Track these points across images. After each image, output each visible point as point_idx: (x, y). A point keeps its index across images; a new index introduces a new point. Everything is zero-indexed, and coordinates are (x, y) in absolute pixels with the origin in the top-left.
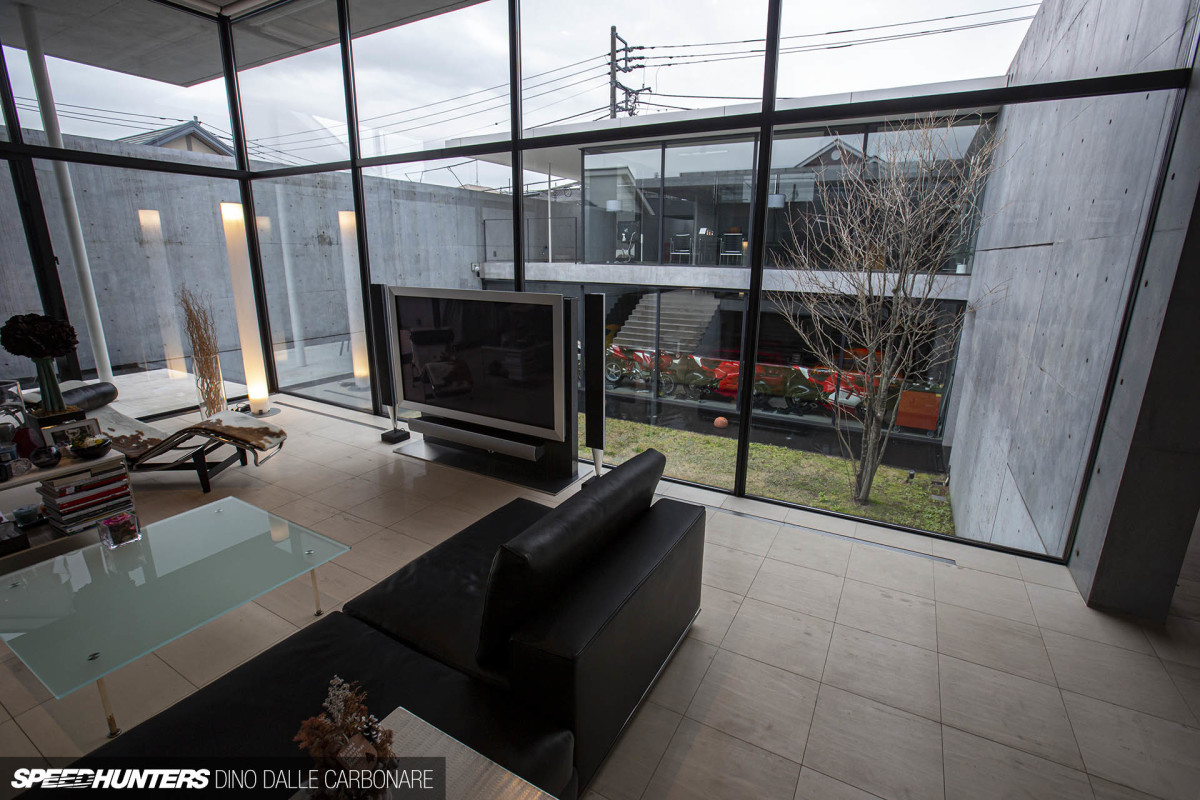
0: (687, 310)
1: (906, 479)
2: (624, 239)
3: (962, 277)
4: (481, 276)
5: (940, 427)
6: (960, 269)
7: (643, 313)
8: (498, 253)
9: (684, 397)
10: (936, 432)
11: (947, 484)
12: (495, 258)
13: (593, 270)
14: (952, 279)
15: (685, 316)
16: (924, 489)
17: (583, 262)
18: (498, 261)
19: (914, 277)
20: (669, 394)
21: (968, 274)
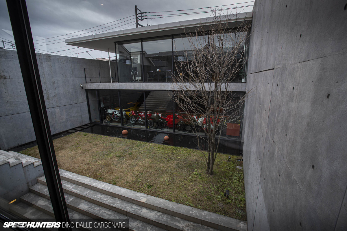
0: (164, 96)
1: (228, 160)
2: (132, 74)
3: (243, 83)
4: (84, 88)
5: (241, 135)
6: (243, 81)
7: (150, 98)
8: (91, 80)
9: (156, 128)
10: (239, 137)
11: (242, 160)
12: (90, 82)
13: (121, 85)
14: (240, 84)
15: (163, 98)
16: (234, 163)
17: (119, 82)
18: (92, 83)
19: (228, 84)
20: (152, 127)
21: (245, 82)
